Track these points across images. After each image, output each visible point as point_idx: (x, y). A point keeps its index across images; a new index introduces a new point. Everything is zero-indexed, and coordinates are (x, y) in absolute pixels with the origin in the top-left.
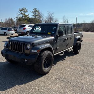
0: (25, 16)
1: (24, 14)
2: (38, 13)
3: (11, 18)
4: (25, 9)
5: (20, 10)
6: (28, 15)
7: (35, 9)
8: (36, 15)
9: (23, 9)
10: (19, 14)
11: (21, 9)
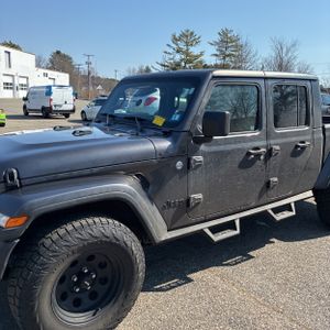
0: (189, 59)
1: (187, 53)
2: (236, 46)
3: (147, 68)
4: (192, 33)
5: (175, 40)
6: (202, 54)
7: (224, 34)
8: (227, 53)
9: (183, 35)
10: (171, 51)
11: (177, 35)
